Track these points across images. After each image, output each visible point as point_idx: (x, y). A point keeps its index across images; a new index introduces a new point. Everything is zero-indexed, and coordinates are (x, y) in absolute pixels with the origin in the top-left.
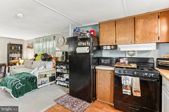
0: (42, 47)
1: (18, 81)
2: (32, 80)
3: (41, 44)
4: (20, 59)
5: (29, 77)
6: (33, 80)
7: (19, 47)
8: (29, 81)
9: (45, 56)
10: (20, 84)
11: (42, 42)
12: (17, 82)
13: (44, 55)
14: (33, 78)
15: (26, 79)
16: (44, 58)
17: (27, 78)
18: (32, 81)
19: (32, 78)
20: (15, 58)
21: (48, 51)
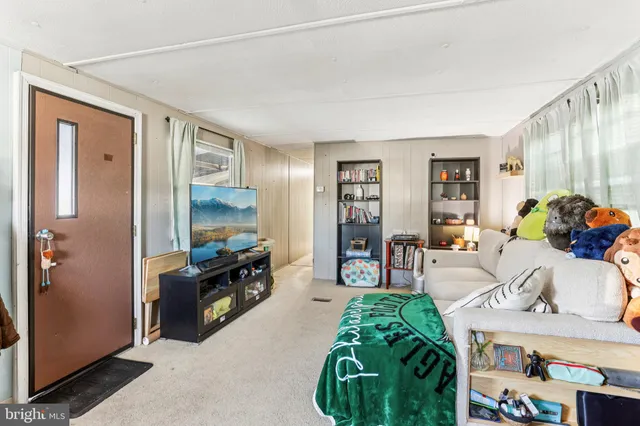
0: (559, 157)
1: (350, 341)
2: (420, 366)
3: (554, 141)
4: (470, 222)
5: (411, 337)
6: (423, 362)
7: (468, 172)
8: (404, 361)
9: (571, 213)
10: (354, 359)
11: (561, 126)
12: (345, 344)
13: (561, 209)
14: (430, 352)
15: (391, 343)
16: (563, 227)
17: (398, 336)
18: (417, 369)
19: (424, 350)
20: (454, 217)
21: (597, 183)
